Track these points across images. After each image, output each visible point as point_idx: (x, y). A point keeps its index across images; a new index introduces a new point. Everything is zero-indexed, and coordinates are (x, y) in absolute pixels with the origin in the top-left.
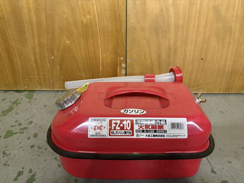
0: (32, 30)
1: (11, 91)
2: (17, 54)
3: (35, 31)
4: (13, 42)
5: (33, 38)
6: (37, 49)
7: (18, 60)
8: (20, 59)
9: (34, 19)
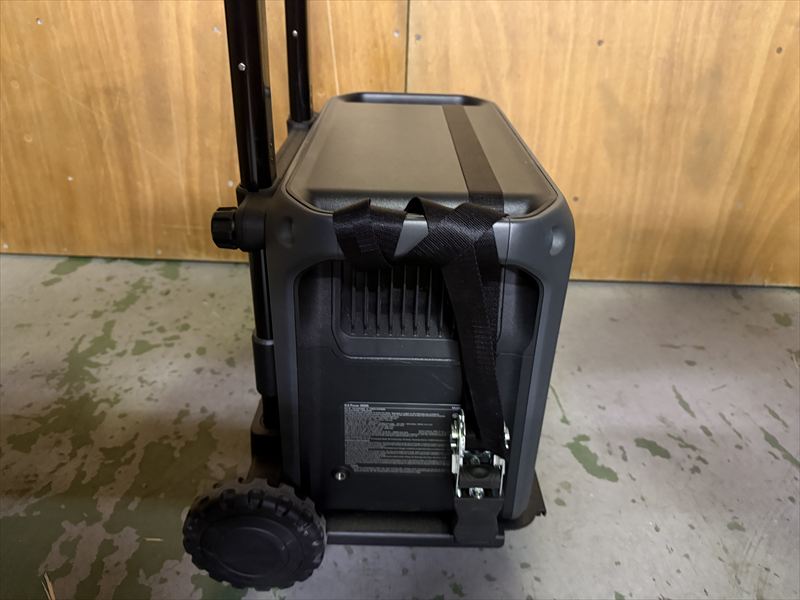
0: (188, 119)
1: (123, 259)
2: (146, 172)
3: (195, 121)
4: (140, 145)
5: (189, 137)
6: (196, 164)
7: (148, 187)
8: (153, 185)
9: (194, 93)
